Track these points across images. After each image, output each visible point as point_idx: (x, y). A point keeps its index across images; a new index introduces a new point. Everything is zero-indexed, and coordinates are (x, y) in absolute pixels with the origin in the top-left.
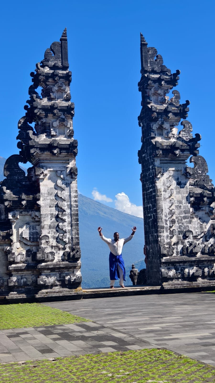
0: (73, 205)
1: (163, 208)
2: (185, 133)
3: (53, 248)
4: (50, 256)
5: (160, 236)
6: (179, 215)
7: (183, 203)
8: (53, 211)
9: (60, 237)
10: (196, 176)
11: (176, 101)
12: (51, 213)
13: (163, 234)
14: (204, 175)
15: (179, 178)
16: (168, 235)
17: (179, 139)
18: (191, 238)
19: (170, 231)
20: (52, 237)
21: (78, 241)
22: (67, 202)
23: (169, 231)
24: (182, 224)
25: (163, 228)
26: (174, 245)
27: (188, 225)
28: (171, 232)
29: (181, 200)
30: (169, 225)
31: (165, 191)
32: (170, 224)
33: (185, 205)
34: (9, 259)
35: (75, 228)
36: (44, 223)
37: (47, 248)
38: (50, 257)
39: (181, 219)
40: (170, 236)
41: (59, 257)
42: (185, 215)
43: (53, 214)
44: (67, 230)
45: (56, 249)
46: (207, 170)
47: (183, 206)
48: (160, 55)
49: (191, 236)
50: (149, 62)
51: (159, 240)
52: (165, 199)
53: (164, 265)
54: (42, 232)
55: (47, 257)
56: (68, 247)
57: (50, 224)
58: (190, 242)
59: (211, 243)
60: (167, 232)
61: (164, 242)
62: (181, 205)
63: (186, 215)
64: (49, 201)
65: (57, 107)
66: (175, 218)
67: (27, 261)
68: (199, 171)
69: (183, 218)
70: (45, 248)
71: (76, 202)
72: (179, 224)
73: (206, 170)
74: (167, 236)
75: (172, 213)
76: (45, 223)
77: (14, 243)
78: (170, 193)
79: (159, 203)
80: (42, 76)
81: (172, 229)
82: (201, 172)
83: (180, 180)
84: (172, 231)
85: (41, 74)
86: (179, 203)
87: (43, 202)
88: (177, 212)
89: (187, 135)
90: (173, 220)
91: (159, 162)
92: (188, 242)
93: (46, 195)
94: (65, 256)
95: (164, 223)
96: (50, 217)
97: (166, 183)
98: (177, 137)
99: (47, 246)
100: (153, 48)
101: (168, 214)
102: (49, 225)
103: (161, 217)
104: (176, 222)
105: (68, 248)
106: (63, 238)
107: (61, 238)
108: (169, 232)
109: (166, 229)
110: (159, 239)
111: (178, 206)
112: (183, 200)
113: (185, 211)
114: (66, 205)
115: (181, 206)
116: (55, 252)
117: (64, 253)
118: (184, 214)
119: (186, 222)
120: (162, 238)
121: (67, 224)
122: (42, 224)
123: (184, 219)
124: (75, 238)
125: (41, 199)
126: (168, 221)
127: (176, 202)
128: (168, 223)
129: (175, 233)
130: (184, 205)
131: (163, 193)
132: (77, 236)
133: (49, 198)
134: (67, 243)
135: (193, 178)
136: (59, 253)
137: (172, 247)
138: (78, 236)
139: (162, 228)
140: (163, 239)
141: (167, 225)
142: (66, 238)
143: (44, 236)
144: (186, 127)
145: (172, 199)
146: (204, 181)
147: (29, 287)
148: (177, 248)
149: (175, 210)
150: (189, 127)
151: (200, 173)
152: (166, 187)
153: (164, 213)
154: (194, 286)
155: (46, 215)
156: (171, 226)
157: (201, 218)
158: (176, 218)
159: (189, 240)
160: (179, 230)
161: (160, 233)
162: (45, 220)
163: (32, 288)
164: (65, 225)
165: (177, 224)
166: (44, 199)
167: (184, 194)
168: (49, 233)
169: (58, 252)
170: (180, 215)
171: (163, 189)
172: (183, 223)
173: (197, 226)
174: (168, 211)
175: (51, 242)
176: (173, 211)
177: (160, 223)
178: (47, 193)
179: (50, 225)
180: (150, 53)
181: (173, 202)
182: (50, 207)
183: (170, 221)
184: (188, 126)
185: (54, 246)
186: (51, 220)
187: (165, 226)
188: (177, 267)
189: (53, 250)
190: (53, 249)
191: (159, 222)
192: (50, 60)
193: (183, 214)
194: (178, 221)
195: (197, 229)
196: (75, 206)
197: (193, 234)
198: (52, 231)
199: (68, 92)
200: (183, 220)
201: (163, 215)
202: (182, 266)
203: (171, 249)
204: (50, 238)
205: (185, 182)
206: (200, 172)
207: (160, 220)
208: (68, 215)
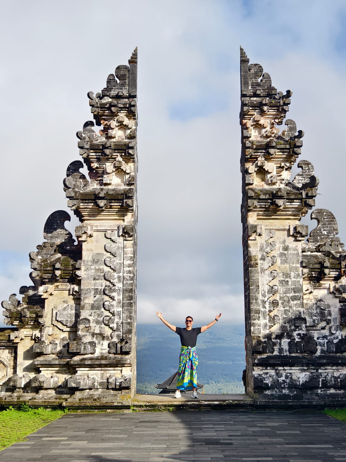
0: (126, 277)
1: (260, 284)
2: (303, 177)
3: (95, 336)
4: (89, 347)
5: (254, 325)
6: (284, 295)
7: (292, 277)
8: (98, 285)
9: (105, 321)
10: (319, 238)
11: (290, 134)
12: (96, 287)
13: (259, 322)
14: (332, 237)
15: (287, 241)
16: (266, 323)
17: (288, 186)
18: (304, 329)
19: (270, 317)
20: (94, 321)
21: (131, 328)
22: (117, 273)
23: (268, 317)
24: (289, 307)
25: (259, 313)
26: (276, 338)
27: (299, 309)
28: (271, 319)
29: (289, 272)
30: (268, 309)
31: (263, 259)
32: (270, 307)
33: (295, 280)
34: (35, 350)
35: (127, 309)
36: (85, 302)
37: (86, 337)
38: (89, 349)
39: (288, 300)
40: (270, 324)
41: (102, 349)
42: (294, 294)
43: (97, 289)
44: (116, 312)
45: (98, 338)
46: (337, 230)
47: (292, 281)
48: (268, 74)
49: (304, 325)
50: (250, 84)
51: (252, 330)
52: (263, 270)
53: (258, 367)
54: (82, 313)
55: (84, 349)
56: (115, 335)
57: (93, 302)
58: (302, 335)
59: (337, 338)
60: (265, 318)
61: (260, 333)
62: (288, 279)
63: (296, 294)
64: (94, 271)
65: (110, 147)
66: (278, 298)
67: (61, 353)
68: (323, 232)
69: (291, 298)
70: (84, 336)
71: (131, 273)
72: (284, 308)
73: (334, 230)
74: (266, 325)
75: (272, 291)
76: (87, 301)
77: (45, 327)
78: (271, 262)
79: (254, 276)
80: (96, 108)
81: (272, 314)
82: (327, 233)
83: (287, 244)
84: (272, 317)
85: (94, 105)
86: (284, 276)
87: (85, 273)
88: (282, 290)
89: (305, 180)
90: (274, 302)
91: (256, 218)
92: (299, 334)
93: (90, 264)
94: (110, 348)
95: (261, 306)
96: (93, 293)
97: (265, 247)
98: (285, 183)
99: (86, 334)
100: (257, 64)
101: (266, 293)
102: (91, 305)
103: (255, 296)
104: (280, 304)
105: (116, 337)
106: (109, 322)
107: (107, 322)
108: (268, 320)
109: (264, 314)
110: (252, 328)
111: (283, 281)
112: (292, 272)
113: (294, 288)
114: (116, 277)
115: (288, 281)
116: (97, 342)
117: (109, 344)
118: (293, 292)
119: (296, 305)
120: (256, 327)
121: (116, 303)
122: (82, 303)
123: (293, 300)
124: (126, 323)
125: (83, 268)
126: (267, 302)
127: (281, 274)
128: (267, 305)
129: (278, 321)
130: (293, 279)
131: (259, 262)
132: (129, 321)
133: (94, 267)
134: (114, 331)
135: (313, 242)
136: (102, 344)
137: (272, 342)
138: (131, 320)
139: (256, 313)
140: (258, 329)
141: (266, 308)
142: (113, 323)
143: (83, 319)
144: (304, 170)
145: (274, 270)
146: (331, 245)
147: (62, 390)
148: (280, 344)
149: (279, 287)
150: (309, 169)
151: (325, 235)
152: (265, 253)
153: (260, 291)
154: (304, 402)
155: (88, 290)
156: (271, 310)
157: (323, 300)
158: (281, 298)
159: (300, 332)
160: (284, 316)
161: (254, 320)
162: (86, 297)
163: (65, 391)
164: (113, 305)
165: (281, 308)
166: (87, 269)
167: (293, 264)
168: (91, 315)
169: (101, 342)
170: (287, 295)
171: (260, 256)
172: (291, 307)
173: (315, 312)
174: (266, 288)
175: (93, 328)
176: (276, 288)
177: (254, 306)
178: (92, 260)
179: (93, 304)
180: (252, 71)
181: (275, 275)
182: (94, 279)
183: (270, 303)
184: (307, 169)
185: (96, 334)
186: (95, 297)
187: (262, 309)
188: (280, 372)
189: (94, 340)
190: (94, 338)
191: (252, 303)
192: (113, 89)
193: (291, 293)
194: (282, 304)
195: (316, 316)
196: (128, 278)
197: (306, 323)
198: (95, 313)
199: (133, 128)
200: (292, 302)
201: (258, 293)
202: (287, 371)
203: (270, 345)
204: (91, 322)
205: (295, 246)
206: (325, 233)
207: (254, 301)
208: (118, 291)
